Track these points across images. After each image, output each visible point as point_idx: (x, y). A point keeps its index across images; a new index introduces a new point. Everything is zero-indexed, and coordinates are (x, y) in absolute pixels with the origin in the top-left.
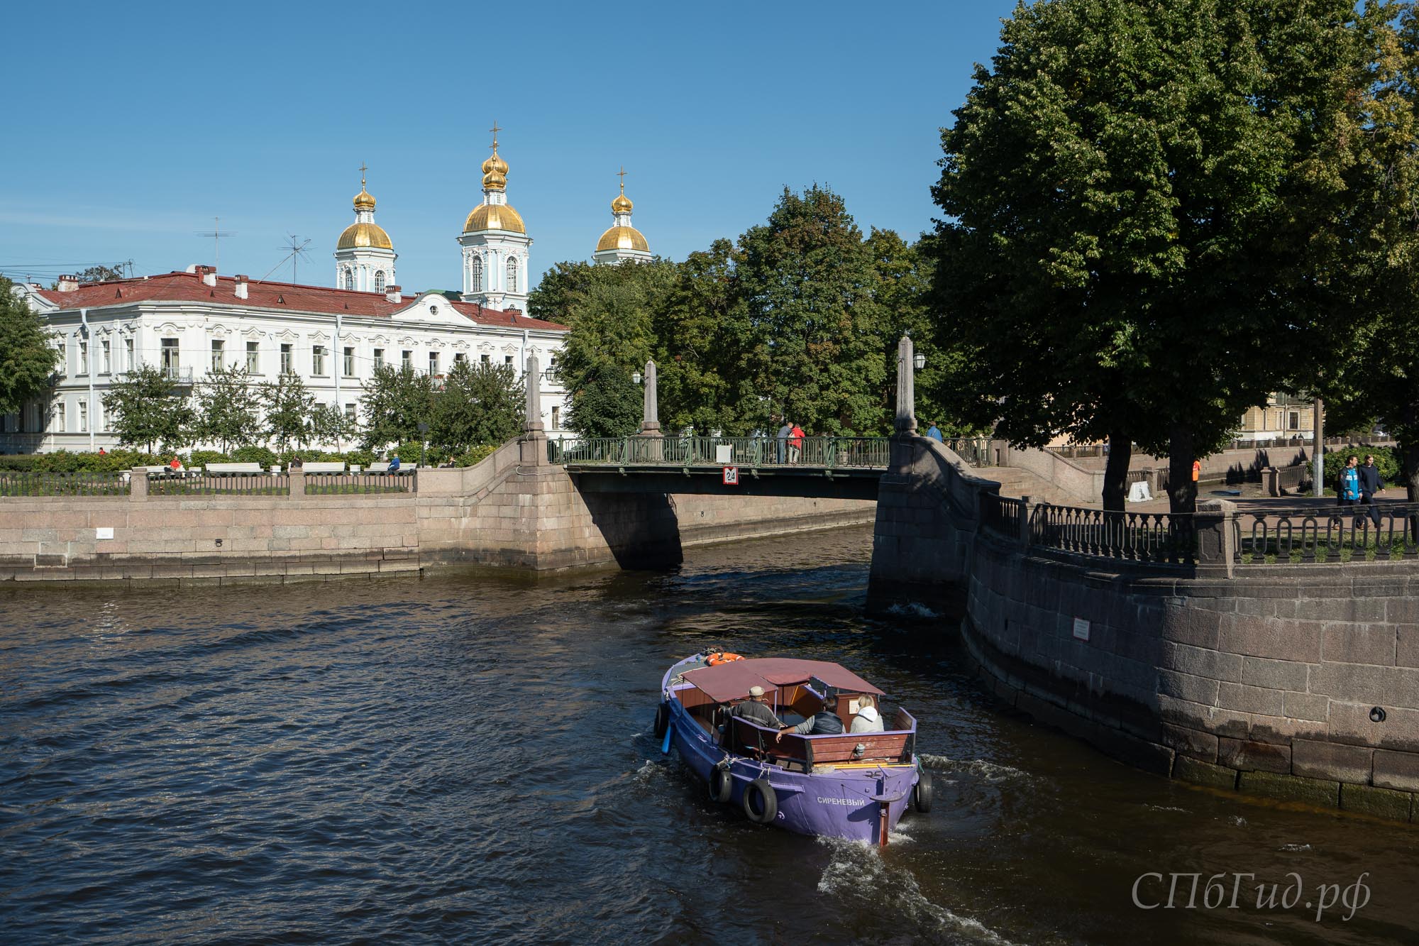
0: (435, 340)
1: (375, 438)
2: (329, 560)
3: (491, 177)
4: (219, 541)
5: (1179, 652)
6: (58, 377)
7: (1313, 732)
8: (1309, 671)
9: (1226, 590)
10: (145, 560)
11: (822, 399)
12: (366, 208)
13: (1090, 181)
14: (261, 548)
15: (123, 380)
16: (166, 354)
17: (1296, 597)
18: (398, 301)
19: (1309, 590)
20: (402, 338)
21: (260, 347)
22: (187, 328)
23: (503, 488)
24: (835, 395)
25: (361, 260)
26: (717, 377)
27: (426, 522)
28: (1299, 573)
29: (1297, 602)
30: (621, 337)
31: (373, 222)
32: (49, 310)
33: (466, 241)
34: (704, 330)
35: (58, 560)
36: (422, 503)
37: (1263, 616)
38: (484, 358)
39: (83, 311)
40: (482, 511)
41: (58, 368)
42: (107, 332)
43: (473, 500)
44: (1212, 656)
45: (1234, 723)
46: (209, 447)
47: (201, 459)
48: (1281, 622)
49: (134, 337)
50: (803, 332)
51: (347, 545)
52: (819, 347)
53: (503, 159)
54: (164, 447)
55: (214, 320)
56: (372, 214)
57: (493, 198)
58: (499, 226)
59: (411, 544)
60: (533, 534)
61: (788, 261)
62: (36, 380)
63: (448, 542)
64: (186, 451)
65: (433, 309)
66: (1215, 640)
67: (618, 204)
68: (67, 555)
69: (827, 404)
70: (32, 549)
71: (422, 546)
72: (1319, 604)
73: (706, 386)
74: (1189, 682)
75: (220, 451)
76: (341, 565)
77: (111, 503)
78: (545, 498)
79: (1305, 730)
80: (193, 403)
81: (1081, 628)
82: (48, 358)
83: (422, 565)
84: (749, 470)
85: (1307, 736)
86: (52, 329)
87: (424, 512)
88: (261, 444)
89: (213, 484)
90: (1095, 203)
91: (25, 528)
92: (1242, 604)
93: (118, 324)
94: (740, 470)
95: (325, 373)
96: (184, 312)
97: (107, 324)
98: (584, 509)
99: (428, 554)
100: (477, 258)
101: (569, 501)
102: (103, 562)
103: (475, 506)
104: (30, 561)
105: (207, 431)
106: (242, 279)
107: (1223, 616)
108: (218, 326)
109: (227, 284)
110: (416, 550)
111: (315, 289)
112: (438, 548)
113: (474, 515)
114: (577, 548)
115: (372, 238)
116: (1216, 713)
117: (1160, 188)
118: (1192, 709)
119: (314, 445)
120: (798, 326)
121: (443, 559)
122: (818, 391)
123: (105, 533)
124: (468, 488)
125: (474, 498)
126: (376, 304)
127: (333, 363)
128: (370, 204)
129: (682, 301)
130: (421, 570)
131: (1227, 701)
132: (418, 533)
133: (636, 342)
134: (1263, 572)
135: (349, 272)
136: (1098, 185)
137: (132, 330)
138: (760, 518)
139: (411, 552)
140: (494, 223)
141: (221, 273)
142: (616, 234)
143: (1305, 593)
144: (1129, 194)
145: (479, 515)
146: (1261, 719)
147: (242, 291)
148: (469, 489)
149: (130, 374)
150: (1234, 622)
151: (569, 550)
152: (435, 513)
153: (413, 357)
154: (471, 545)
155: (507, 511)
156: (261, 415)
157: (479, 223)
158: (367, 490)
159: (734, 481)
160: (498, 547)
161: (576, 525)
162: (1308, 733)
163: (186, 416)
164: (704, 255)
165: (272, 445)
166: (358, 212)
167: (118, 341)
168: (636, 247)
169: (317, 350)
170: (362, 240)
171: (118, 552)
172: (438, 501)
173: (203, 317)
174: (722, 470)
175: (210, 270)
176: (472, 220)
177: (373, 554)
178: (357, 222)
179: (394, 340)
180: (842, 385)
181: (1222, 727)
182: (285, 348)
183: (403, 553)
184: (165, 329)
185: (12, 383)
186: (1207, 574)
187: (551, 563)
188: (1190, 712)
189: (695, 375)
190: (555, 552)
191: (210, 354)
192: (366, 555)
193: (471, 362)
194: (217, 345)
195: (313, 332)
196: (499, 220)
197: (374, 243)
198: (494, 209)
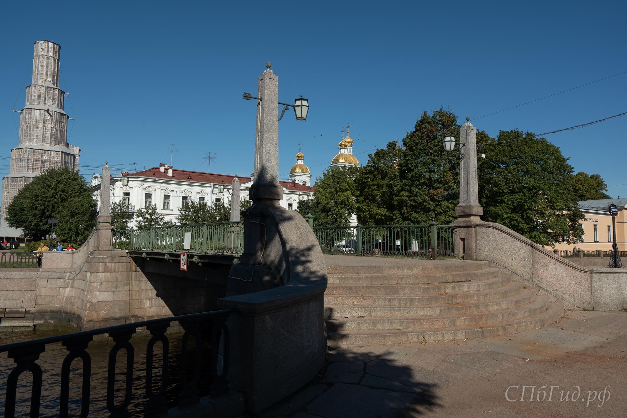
3: (341, 143)
12: (300, 158)
21: (171, 197)
22: (134, 188)
23: (85, 267)
24: (445, 218)
25: (297, 177)
26: (385, 210)
27: (43, 290)
31: (303, 163)
34: (379, 186)
36: (42, 276)
40: (76, 283)
43: (74, 275)
49: (114, 192)
50: (425, 184)
55: (146, 184)
56: (302, 161)
57: (342, 151)
58: (344, 161)
59: (29, 306)
63: (56, 305)
71: (38, 308)
83: (36, 322)
84: (193, 256)
87: (43, 283)
94: (188, 256)
96: (132, 181)
99: (42, 314)
101: (130, 278)
103: (73, 279)
106: (170, 168)
108: (148, 187)
110: (33, 310)
112: (49, 310)
113: (72, 286)
115: (302, 169)
120: (422, 180)
121: (51, 318)
124: (75, 266)
128: (302, 157)
130: (35, 326)
132: (36, 299)
137: (114, 189)
139: (28, 312)
145: (75, 286)
147: (170, 173)
152: (50, 284)
155: (83, 285)
159: (185, 267)
161: (135, 297)
166: (297, 160)
169: (201, 199)
170: (298, 170)
172: (54, 275)
173: (140, 183)
174: (180, 256)
176: (334, 160)
178: (297, 164)
180: (449, 213)
182: (185, 198)
183: (21, 313)
184: (124, 188)
190: (103, 320)
191: (144, 200)
194: (148, 195)
195: (199, 191)
196: (344, 159)
197: (302, 171)
198: (342, 155)
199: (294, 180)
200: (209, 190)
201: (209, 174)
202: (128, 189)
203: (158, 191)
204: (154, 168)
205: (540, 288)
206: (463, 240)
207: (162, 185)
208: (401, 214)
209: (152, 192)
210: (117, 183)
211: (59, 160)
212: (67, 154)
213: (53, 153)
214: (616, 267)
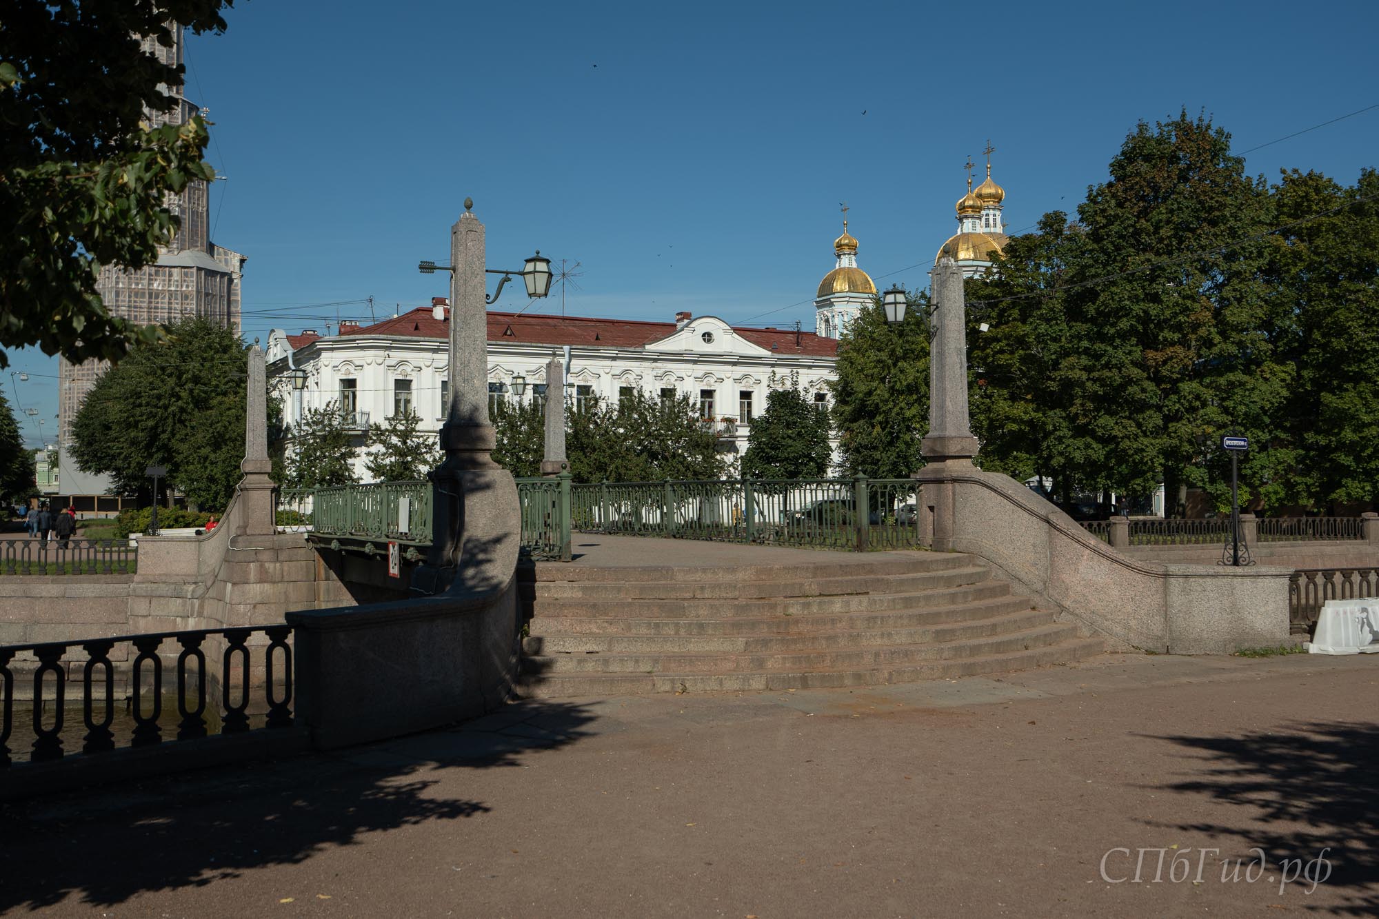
3: (964, 202)
11: (1169, 435)
12: (846, 250)
22: (365, 366)
25: (838, 307)
26: (1031, 407)
31: (854, 265)
36: (139, 592)
43: (202, 588)
49: (320, 377)
50: (1132, 331)
52: (1160, 356)
55: (396, 356)
56: (853, 257)
57: (968, 226)
58: (972, 256)
65: (706, 336)
69: (1176, 442)
87: (141, 606)
96: (362, 348)
103: (201, 599)
108: (401, 363)
113: (200, 614)
115: (851, 282)
120: (1124, 324)
122: (1161, 422)
128: (853, 247)
135: (827, 321)
137: (318, 372)
145: (205, 614)
148: (201, 571)
152: (154, 607)
166: (839, 256)
170: (840, 285)
173: (382, 353)
175: (440, 302)
178: (837, 267)
179: (648, 375)
184: (344, 368)
191: (393, 396)
194: (402, 385)
195: (533, 368)
196: (971, 250)
197: (853, 287)
198: (966, 236)
199: (829, 315)
201: (564, 319)
202: (352, 371)
203: (427, 373)
204: (418, 310)
205: (1062, 608)
206: (931, 508)
207: (436, 356)
208: (1068, 418)
209: (413, 376)
210: (324, 355)
211: (192, 288)
212: (211, 273)
213: (175, 271)
214: (1236, 563)
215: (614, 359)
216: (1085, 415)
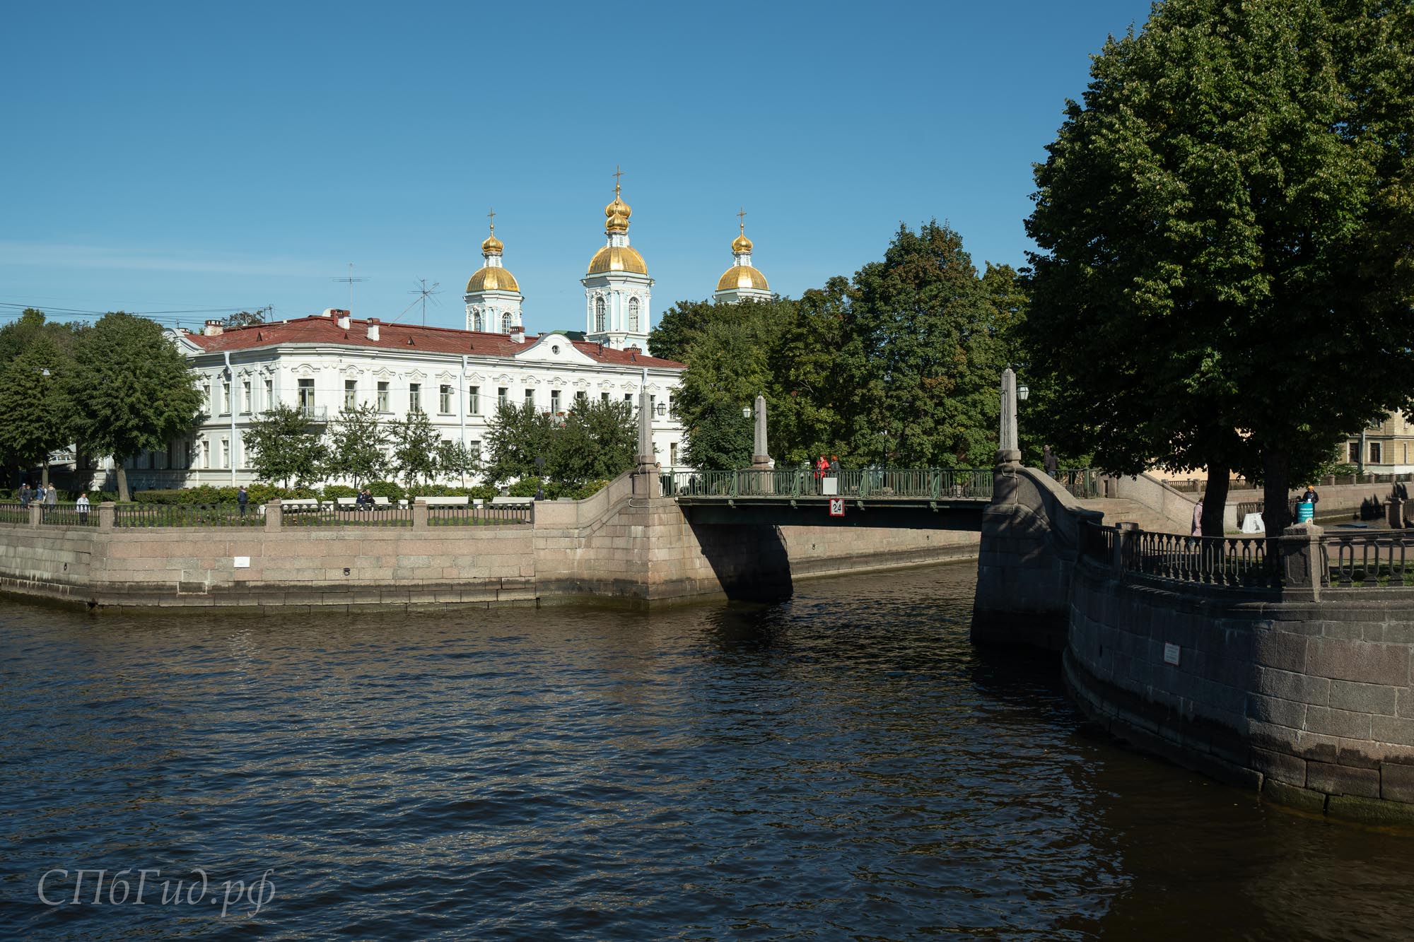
0: (557, 379)
1: (497, 474)
2: (450, 589)
3: (614, 220)
4: (347, 570)
5: (1268, 676)
6: (203, 417)
7: (1402, 756)
8: (1397, 694)
9: (1312, 614)
10: (279, 588)
11: (938, 434)
12: (494, 253)
13: (1172, 212)
14: (385, 576)
15: (262, 419)
16: (303, 394)
17: (1383, 620)
18: (522, 341)
19: (1396, 613)
20: (525, 376)
21: (390, 387)
22: (323, 370)
23: (616, 520)
24: (951, 430)
25: (489, 303)
27: (542, 553)
28: (1385, 596)
29: (1384, 625)
30: (737, 374)
31: (500, 266)
32: (196, 354)
33: (589, 283)
34: (819, 366)
35: (199, 587)
36: (539, 535)
37: (1349, 639)
38: (605, 396)
39: (227, 354)
40: (596, 542)
41: (203, 408)
42: (248, 373)
43: (588, 531)
44: (1300, 680)
45: (1321, 746)
46: (340, 482)
47: (333, 493)
48: (1368, 645)
49: (273, 378)
51: (467, 574)
52: (934, 382)
53: (626, 203)
54: (298, 483)
55: (347, 361)
56: (499, 258)
57: (616, 240)
58: (622, 268)
59: (528, 574)
60: (645, 564)
61: (902, 297)
62: (183, 420)
63: (564, 572)
64: (319, 486)
65: (555, 348)
66: (1302, 663)
67: (739, 245)
68: (207, 583)
69: (943, 438)
70: (177, 576)
71: (538, 576)
72: (1407, 627)
73: (820, 421)
74: (1276, 707)
75: (352, 486)
76: (461, 594)
77: (246, 534)
78: (657, 530)
79: (1395, 754)
80: (326, 440)
81: (1172, 653)
82: (194, 399)
83: (538, 594)
84: (855, 502)
85: (1396, 760)
86: (198, 371)
87: (541, 543)
88: (389, 479)
89: (342, 516)
90: (1177, 232)
91: (169, 557)
92: (1328, 627)
93: (259, 366)
94: (846, 502)
95: (452, 411)
96: (319, 354)
97: (248, 366)
98: (694, 541)
99: (544, 584)
100: (600, 299)
101: (680, 533)
102: (240, 588)
103: (589, 537)
104: (174, 588)
105: (338, 467)
106: (373, 322)
107: (1310, 640)
108: (349, 367)
109: (360, 326)
110: (533, 579)
111: (444, 330)
112: (553, 578)
113: (588, 546)
114: (688, 579)
115: (500, 281)
116: (1303, 737)
117: (1242, 217)
118: (1280, 732)
119: (440, 480)
120: (912, 361)
121: (559, 589)
122: (933, 425)
123: (242, 562)
124: (582, 520)
125: (589, 531)
126: (501, 344)
127: (459, 401)
128: (498, 248)
129: (798, 337)
130: (538, 599)
131: (1315, 725)
132: (535, 564)
133: (752, 378)
134: (1350, 596)
135: (477, 315)
136: (1180, 215)
137: (271, 372)
138: (872, 551)
139: (527, 582)
140: (616, 265)
141: (354, 316)
142: (736, 274)
143: (1392, 616)
144: (1211, 222)
145: (593, 545)
146: (1349, 743)
147: (374, 334)
148: (584, 521)
149: (268, 414)
150: (1321, 646)
151: (681, 581)
152: (552, 544)
153: (535, 395)
154: (586, 574)
155: (620, 542)
156: (390, 452)
157: (602, 265)
158: (487, 522)
159: (841, 513)
160: (612, 577)
161: (687, 556)
162: (1397, 757)
163: (320, 453)
164: (819, 292)
165: (400, 480)
166: (487, 257)
167: (258, 382)
168: (756, 286)
169: (444, 389)
170: (490, 283)
171: (253, 580)
172: (554, 533)
173: (337, 358)
174: (828, 502)
175: (344, 314)
176: (596, 262)
177: (491, 583)
178: (485, 266)
179: (517, 380)
180: (957, 418)
181: (1309, 751)
182: (414, 387)
183: (521, 583)
184: (302, 370)
185: (161, 422)
186: (1293, 597)
187: (663, 593)
188: (1278, 736)
189: (810, 411)
190: (666, 582)
191: (343, 394)
192: (485, 584)
193: (590, 399)
194: (350, 385)
195: (440, 372)
196: (621, 262)
197: (501, 285)
199: (480, 309)
200: (455, 369)
202: (310, 372)
203: (368, 374)
204: (311, 318)
207: (373, 361)
208: (869, 422)
209: (358, 378)
210: (283, 358)
215: (494, 365)
216: (883, 420)
